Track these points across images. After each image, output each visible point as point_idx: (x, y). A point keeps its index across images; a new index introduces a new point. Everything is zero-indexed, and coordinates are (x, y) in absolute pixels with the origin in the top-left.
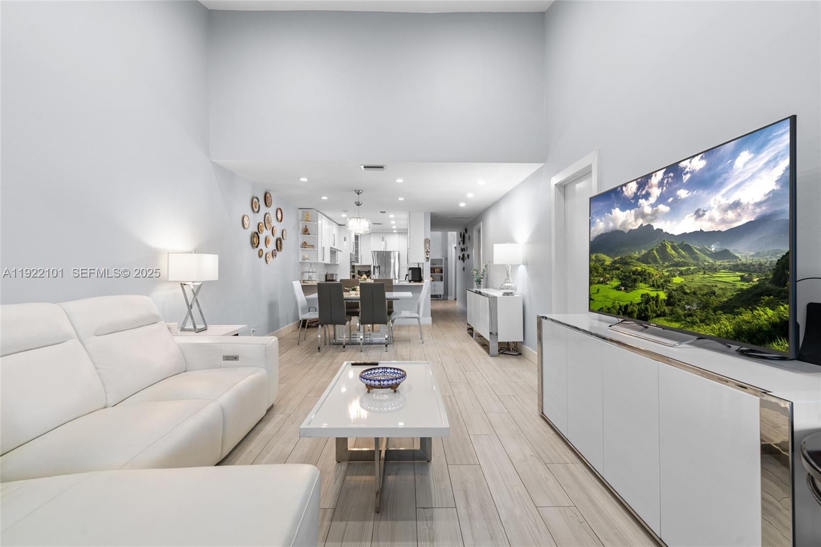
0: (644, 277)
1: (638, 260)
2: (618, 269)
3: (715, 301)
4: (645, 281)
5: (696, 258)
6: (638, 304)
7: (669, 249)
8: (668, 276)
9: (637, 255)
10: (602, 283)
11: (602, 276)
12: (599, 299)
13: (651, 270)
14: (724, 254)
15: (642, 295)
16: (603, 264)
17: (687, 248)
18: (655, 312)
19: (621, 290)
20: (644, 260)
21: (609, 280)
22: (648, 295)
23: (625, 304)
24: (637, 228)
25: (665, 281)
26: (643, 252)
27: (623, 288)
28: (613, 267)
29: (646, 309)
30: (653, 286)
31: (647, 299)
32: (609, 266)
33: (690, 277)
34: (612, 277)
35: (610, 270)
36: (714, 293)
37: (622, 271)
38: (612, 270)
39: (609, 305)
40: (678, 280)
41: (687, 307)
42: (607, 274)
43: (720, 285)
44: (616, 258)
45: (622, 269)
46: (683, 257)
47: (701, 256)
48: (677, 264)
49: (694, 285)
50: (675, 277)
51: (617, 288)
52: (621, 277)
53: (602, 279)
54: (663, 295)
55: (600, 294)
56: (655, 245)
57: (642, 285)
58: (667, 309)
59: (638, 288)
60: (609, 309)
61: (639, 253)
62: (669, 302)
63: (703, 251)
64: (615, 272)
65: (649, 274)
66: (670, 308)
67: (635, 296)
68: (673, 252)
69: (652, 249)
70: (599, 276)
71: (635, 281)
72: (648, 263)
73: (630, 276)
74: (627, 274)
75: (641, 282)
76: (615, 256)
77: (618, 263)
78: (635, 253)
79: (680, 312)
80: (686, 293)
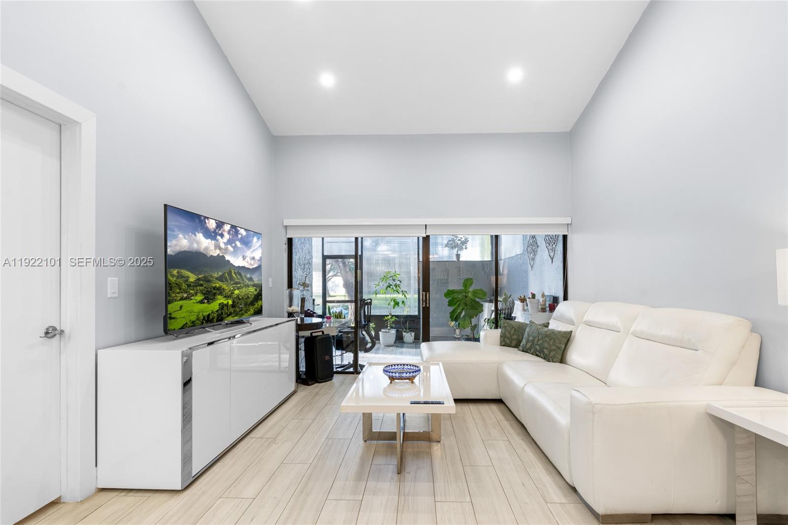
0: (220, 290)
1: (217, 279)
2: (202, 285)
3: (249, 301)
4: (221, 294)
5: (243, 280)
6: (217, 311)
7: (233, 274)
8: (233, 290)
9: (216, 275)
10: (186, 298)
11: (186, 292)
12: (182, 315)
13: (224, 286)
14: (251, 279)
15: (220, 304)
16: (187, 280)
17: (240, 274)
18: (226, 314)
19: (204, 303)
20: (221, 279)
21: (193, 295)
22: (223, 303)
23: (207, 313)
24: (216, 255)
25: (231, 293)
26: (220, 274)
27: (206, 301)
28: (197, 283)
29: (222, 313)
30: (225, 297)
31: (222, 306)
32: (193, 282)
33: (241, 290)
34: (197, 293)
35: (194, 286)
36: (248, 297)
37: (205, 287)
38: (196, 286)
39: (194, 318)
40: (237, 292)
41: (240, 306)
42: (191, 290)
43: (250, 293)
44: (200, 276)
45: (205, 285)
46: (239, 279)
47: (245, 279)
48: (236, 283)
49: (243, 294)
50: (235, 290)
51: (201, 302)
52: (204, 292)
53: (185, 295)
54: (230, 302)
55: (184, 310)
56: (226, 270)
57: (219, 297)
58: (232, 310)
59: (217, 299)
60: (193, 322)
61: (217, 274)
62: (233, 306)
63: (245, 276)
64: (198, 288)
65: (223, 289)
66: (233, 309)
67: (215, 306)
68: (235, 276)
69: (225, 273)
70: (182, 292)
71: (215, 294)
72: (222, 281)
73: (211, 291)
74: (209, 289)
75: (219, 295)
76: (199, 274)
77: (202, 280)
78: (215, 274)
79: (238, 310)
80: (240, 299)
